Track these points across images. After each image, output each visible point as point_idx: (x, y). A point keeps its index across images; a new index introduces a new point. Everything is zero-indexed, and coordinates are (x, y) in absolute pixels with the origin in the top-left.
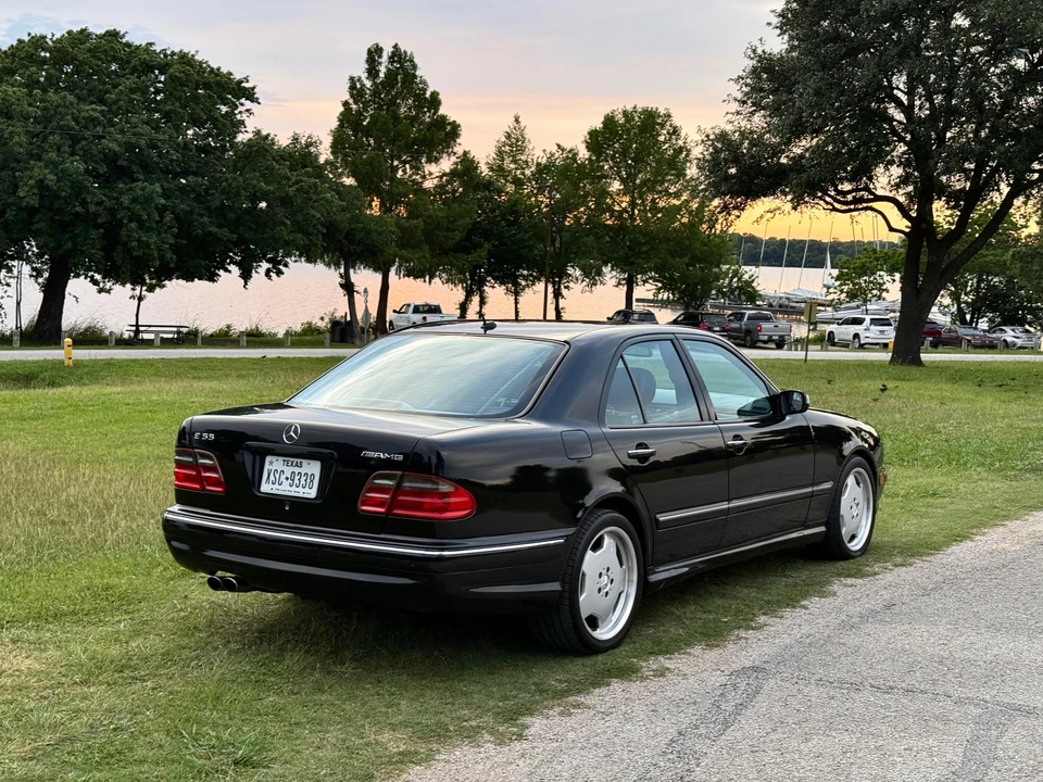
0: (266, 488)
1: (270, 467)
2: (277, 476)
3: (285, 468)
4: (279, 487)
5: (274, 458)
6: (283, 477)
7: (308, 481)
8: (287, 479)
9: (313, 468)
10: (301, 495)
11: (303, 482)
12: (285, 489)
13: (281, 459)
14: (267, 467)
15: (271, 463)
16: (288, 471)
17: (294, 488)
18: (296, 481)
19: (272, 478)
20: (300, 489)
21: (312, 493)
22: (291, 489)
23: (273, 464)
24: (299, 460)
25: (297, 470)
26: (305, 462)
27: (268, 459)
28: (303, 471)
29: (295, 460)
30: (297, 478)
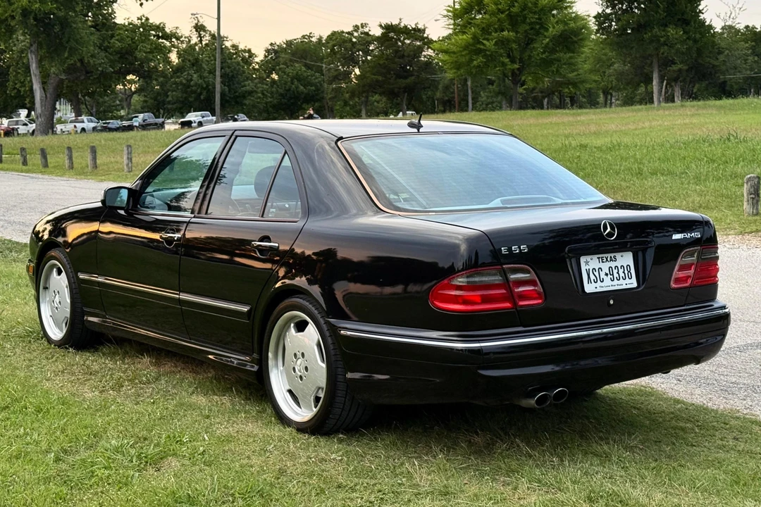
0: (589, 288)
1: (587, 267)
2: (597, 274)
3: (601, 265)
4: (602, 284)
5: (588, 258)
6: (603, 275)
7: (626, 272)
8: (607, 275)
9: (626, 259)
10: (624, 287)
11: (622, 275)
12: (608, 285)
13: (595, 257)
14: (584, 268)
15: (587, 263)
16: (605, 267)
17: (616, 282)
18: (616, 275)
19: (592, 277)
20: (621, 281)
21: (632, 283)
22: (613, 283)
23: (589, 263)
24: (612, 255)
25: (613, 264)
26: (618, 255)
27: (583, 259)
28: (618, 264)
29: (609, 255)
30: (615, 271)
